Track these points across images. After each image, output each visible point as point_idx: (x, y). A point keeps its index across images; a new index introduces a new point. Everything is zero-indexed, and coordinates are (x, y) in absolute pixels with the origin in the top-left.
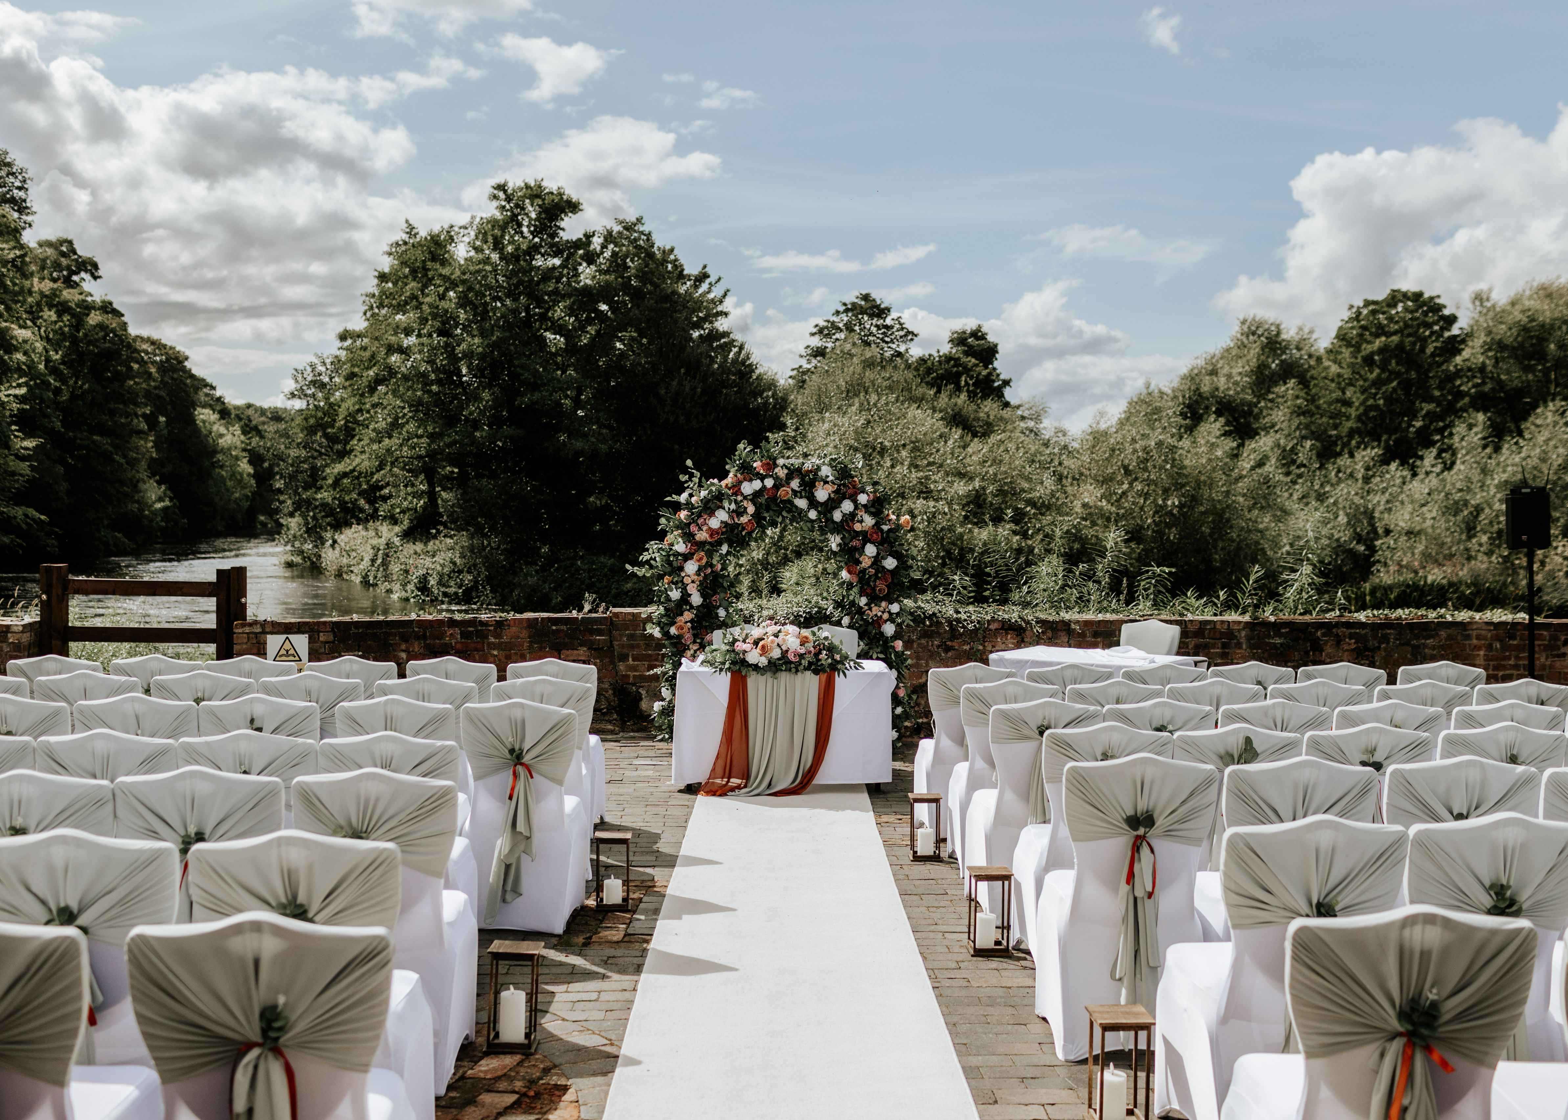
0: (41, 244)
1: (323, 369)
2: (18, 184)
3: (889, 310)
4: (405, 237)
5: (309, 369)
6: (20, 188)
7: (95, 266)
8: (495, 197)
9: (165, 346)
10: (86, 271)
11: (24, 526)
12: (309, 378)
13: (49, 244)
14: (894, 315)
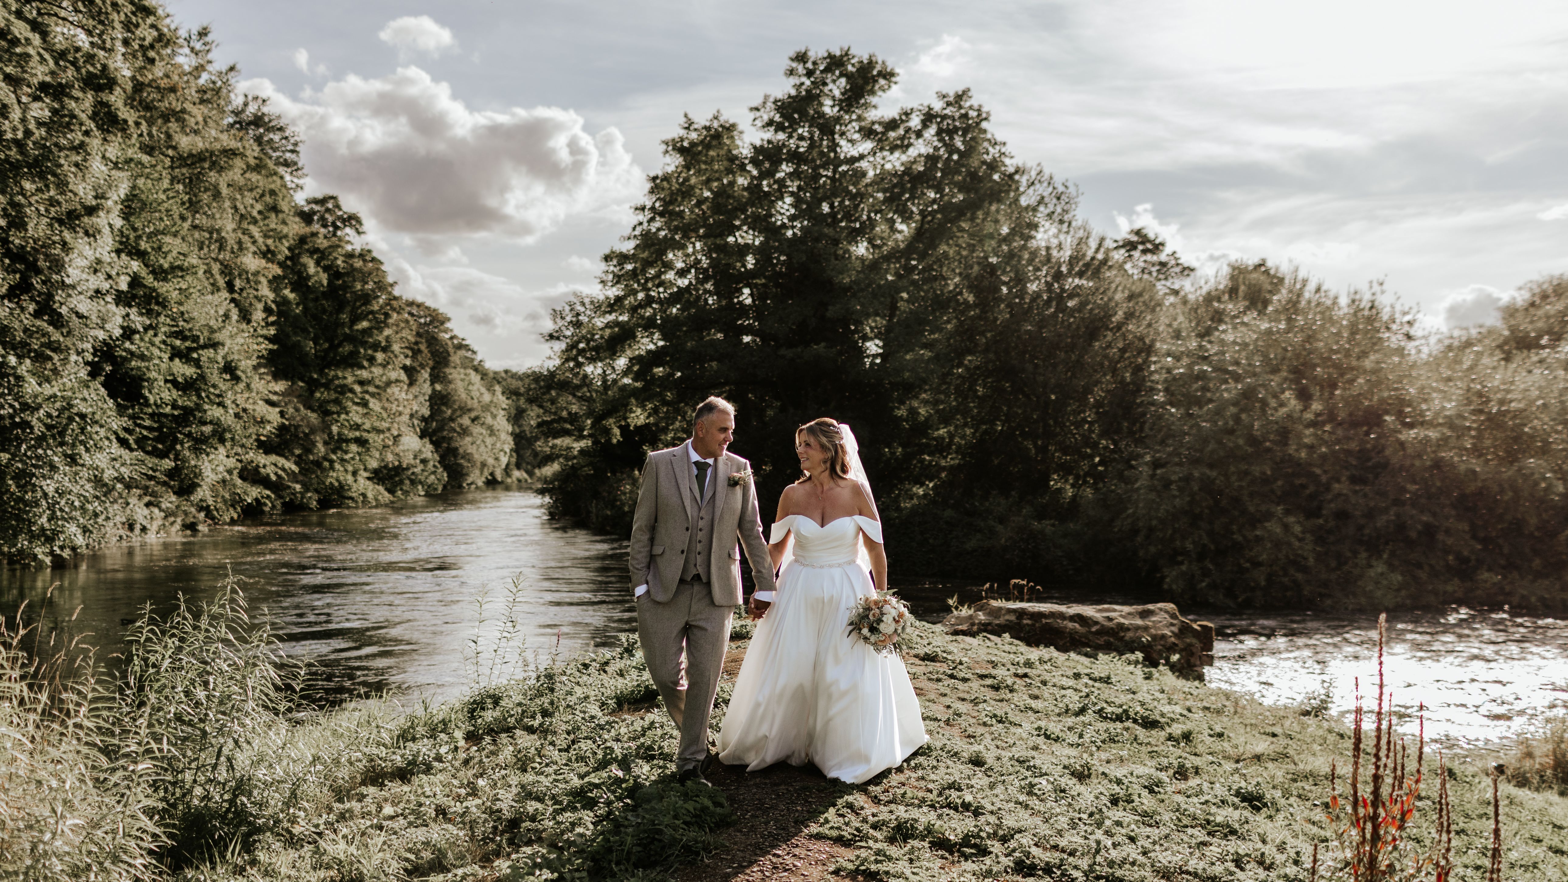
0: (309, 202)
1: (582, 309)
2: (290, 147)
3: (1162, 244)
4: (683, 133)
5: (567, 308)
6: (292, 151)
7: (359, 221)
8: (791, 72)
9: (428, 308)
10: (351, 226)
11: (274, 478)
12: (568, 319)
13: (316, 201)
14: (1168, 250)
